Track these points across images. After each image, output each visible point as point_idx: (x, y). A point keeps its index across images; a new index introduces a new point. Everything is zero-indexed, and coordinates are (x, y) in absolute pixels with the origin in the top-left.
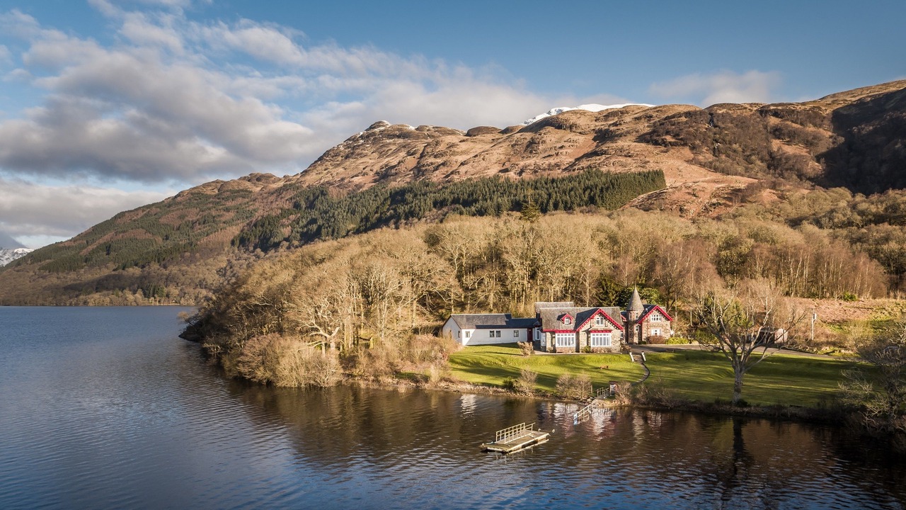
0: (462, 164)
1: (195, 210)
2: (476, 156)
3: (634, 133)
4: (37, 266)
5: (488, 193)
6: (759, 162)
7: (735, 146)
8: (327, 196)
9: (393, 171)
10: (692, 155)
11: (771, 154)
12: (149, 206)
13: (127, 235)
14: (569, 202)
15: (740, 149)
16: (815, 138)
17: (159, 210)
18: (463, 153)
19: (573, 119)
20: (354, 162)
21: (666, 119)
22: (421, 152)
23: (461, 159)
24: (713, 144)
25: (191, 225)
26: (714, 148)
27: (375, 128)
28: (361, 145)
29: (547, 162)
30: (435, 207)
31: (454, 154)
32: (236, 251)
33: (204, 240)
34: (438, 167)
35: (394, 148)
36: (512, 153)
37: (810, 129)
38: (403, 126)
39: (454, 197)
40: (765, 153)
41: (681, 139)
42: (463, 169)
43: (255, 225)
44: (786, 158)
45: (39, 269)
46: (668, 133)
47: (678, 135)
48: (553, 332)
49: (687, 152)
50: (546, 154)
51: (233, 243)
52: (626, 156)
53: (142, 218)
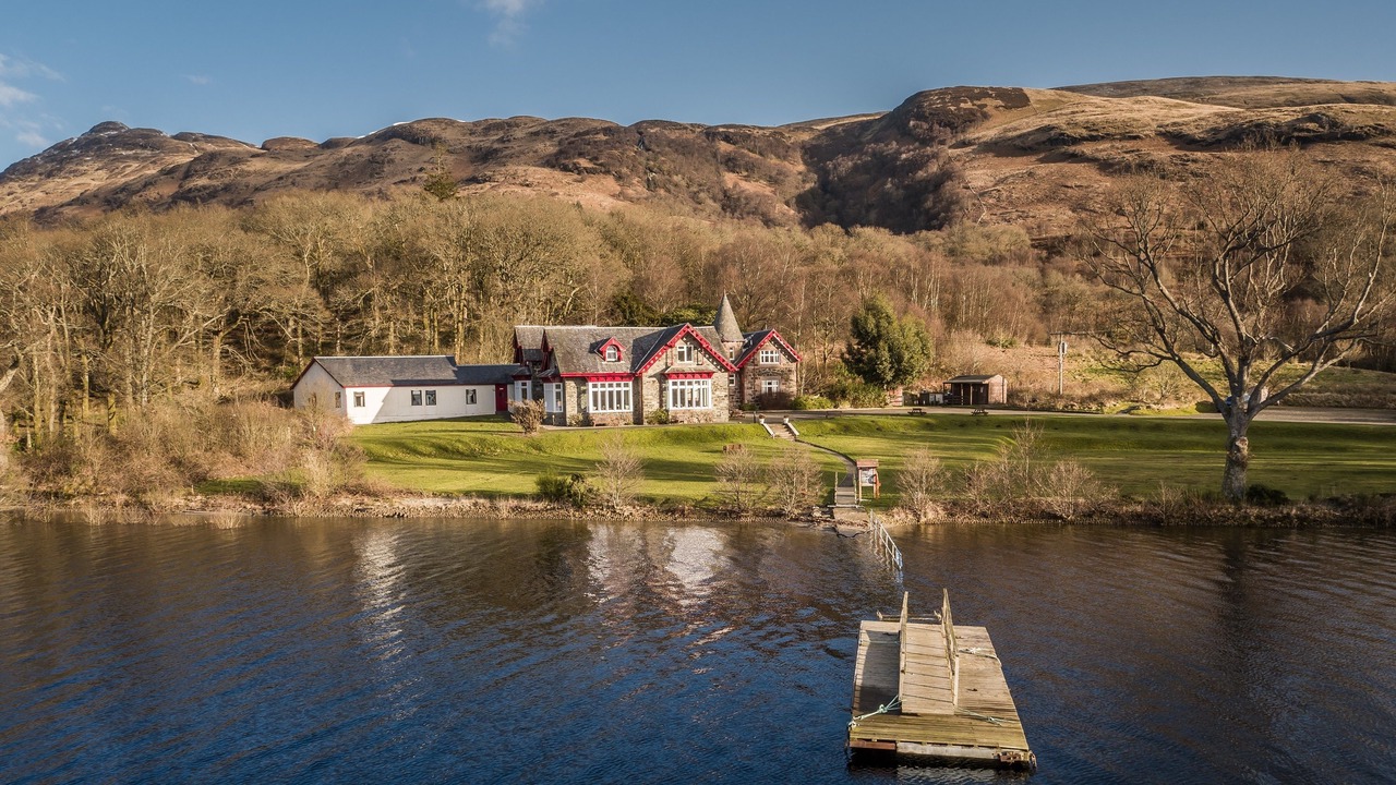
3: (531, 154)
6: (710, 202)
7: (676, 178)
10: (619, 188)
11: (725, 192)
15: (683, 183)
16: (780, 173)
19: (436, 130)
21: (576, 136)
24: (646, 173)
26: (648, 180)
27: (100, 131)
28: (76, 157)
36: (340, 176)
37: (773, 161)
40: (716, 190)
41: (601, 165)
44: (746, 198)
46: (581, 155)
47: (596, 159)
48: (582, 380)
49: (610, 182)
50: (397, 179)
52: (522, 185)
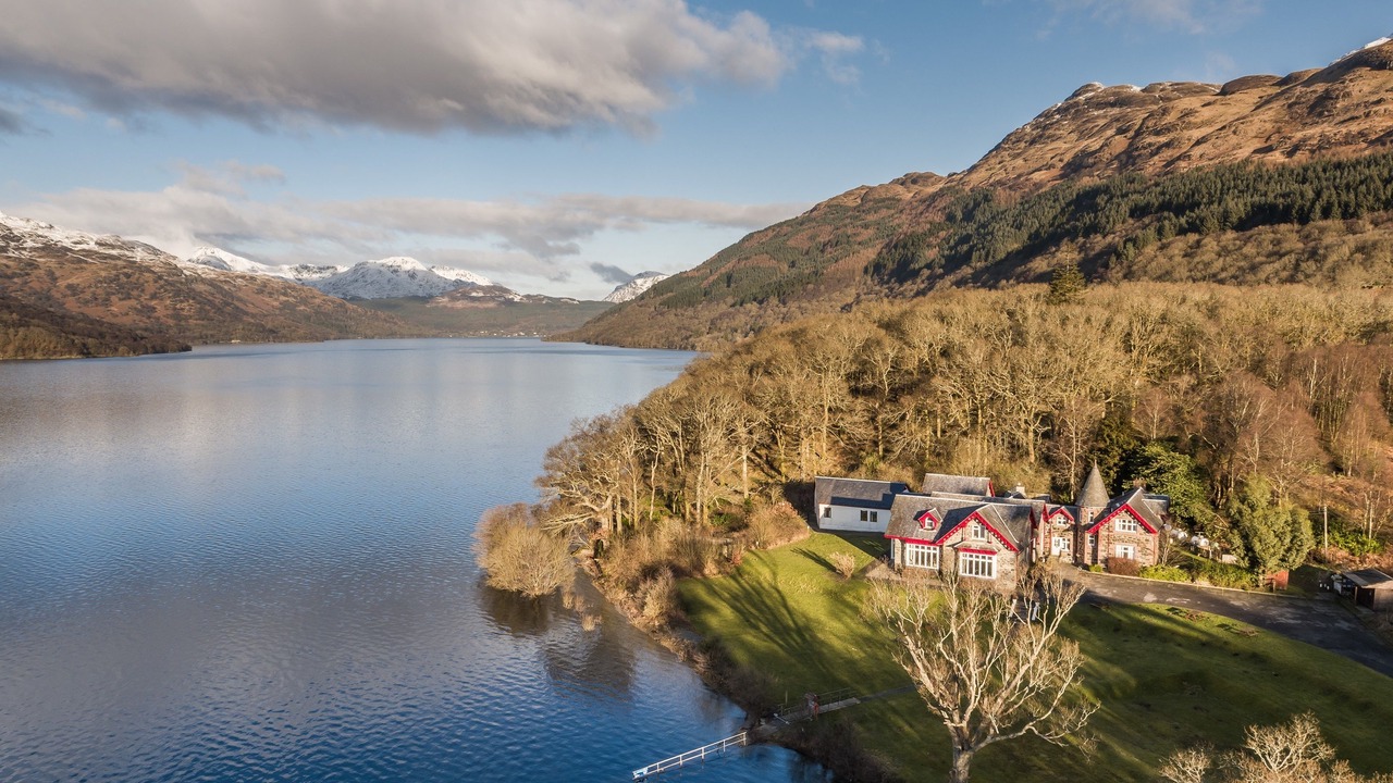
0: (1198, 143)
1: (829, 228)
2: (1224, 127)
4: (659, 300)
5: (1218, 192)
8: (992, 203)
9: (1091, 161)
12: (780, 225)
13: (750, 263)
14: (1353, 204)
17: (790, 229)
18: (1203, 124)
20: (1041, 148)
22: (1137, 127)
23: (1197, 134)
25: (821, 248)
27: (1080, 95)
28: (1056, 122)
29: (1344, 131)
30: (1131, 216)
31: (1189, 126)
32: (869, 282)
33: (832, 268)
34: (1159, 148)
35: (1101, 122)
36: (1287, 118)
38: (1122, 87)
39: (1164, 201)
42: (1197, 151)
43: (896, 247)
45: (660, 304)
50: (1347, 116)
51: (866, 271)
53: (771, 239)
